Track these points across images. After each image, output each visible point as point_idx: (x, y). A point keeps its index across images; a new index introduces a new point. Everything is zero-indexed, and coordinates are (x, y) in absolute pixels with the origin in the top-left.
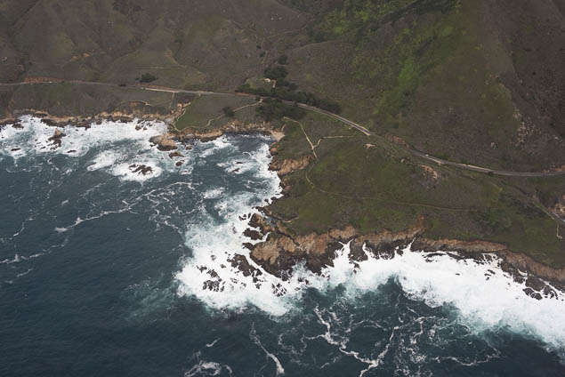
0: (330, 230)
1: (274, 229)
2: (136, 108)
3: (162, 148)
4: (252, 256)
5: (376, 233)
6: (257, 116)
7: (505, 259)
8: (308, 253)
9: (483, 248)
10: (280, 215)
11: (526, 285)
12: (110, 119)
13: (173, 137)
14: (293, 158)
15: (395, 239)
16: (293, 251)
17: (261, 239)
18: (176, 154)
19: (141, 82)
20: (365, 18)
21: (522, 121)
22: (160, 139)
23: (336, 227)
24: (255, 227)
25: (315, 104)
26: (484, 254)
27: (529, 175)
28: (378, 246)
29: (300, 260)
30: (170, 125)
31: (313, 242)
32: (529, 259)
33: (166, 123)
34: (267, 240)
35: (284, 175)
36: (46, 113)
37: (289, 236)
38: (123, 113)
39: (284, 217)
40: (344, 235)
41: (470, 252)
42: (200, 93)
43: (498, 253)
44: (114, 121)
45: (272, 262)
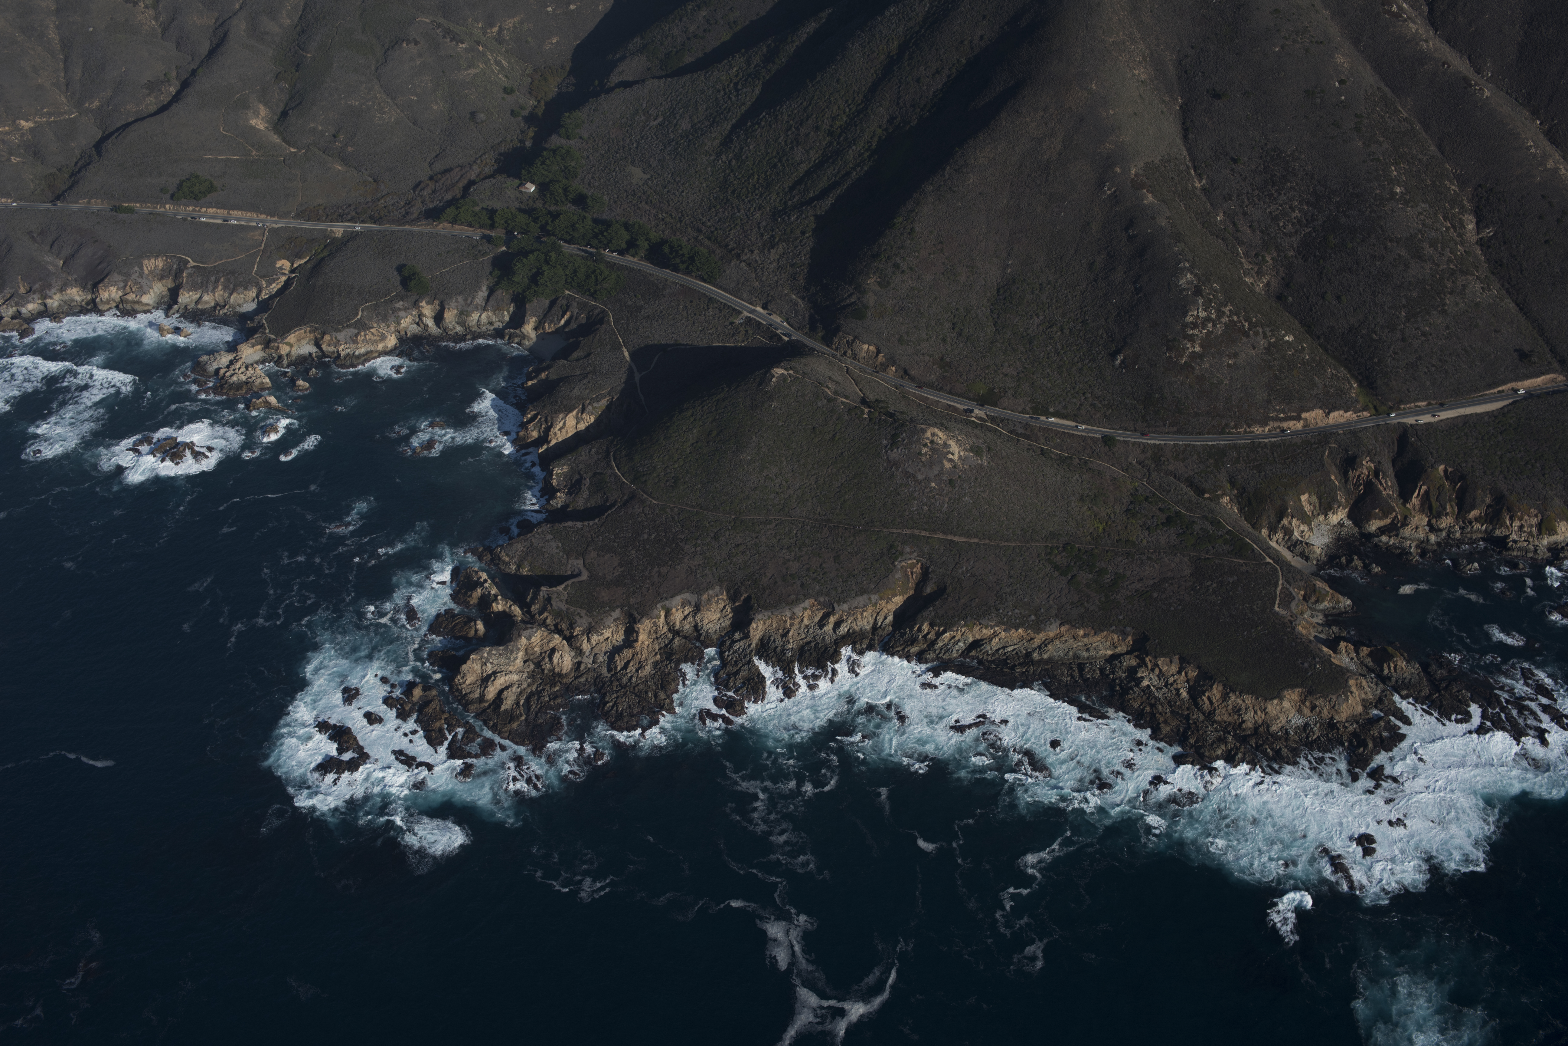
0: (667, 610)
1: (517, 611)
2: (162, 276)
3: (228, 387)
4: (455, 691)
6: (493, 289)
8: (606, 673)
9: (1078, 646)
11: (1181, 744)
12: (90, 306)
13: (261, 354)
14: (582, 409)
15: (843, 629)
16: (565, 668)
17: (481, 640)
19: (176, 197)
21: (1198, 292)
22: (225, 361)
24: (468, 606)
25: (654, 254)
27: (1213, 441)
28: (795, 654)
37: (558, 630)
38: (125, 288)
40: (707, 621)
41: (1041, 659)
42: (340, 227)
43: (1117, 661)
45: (508, 701)
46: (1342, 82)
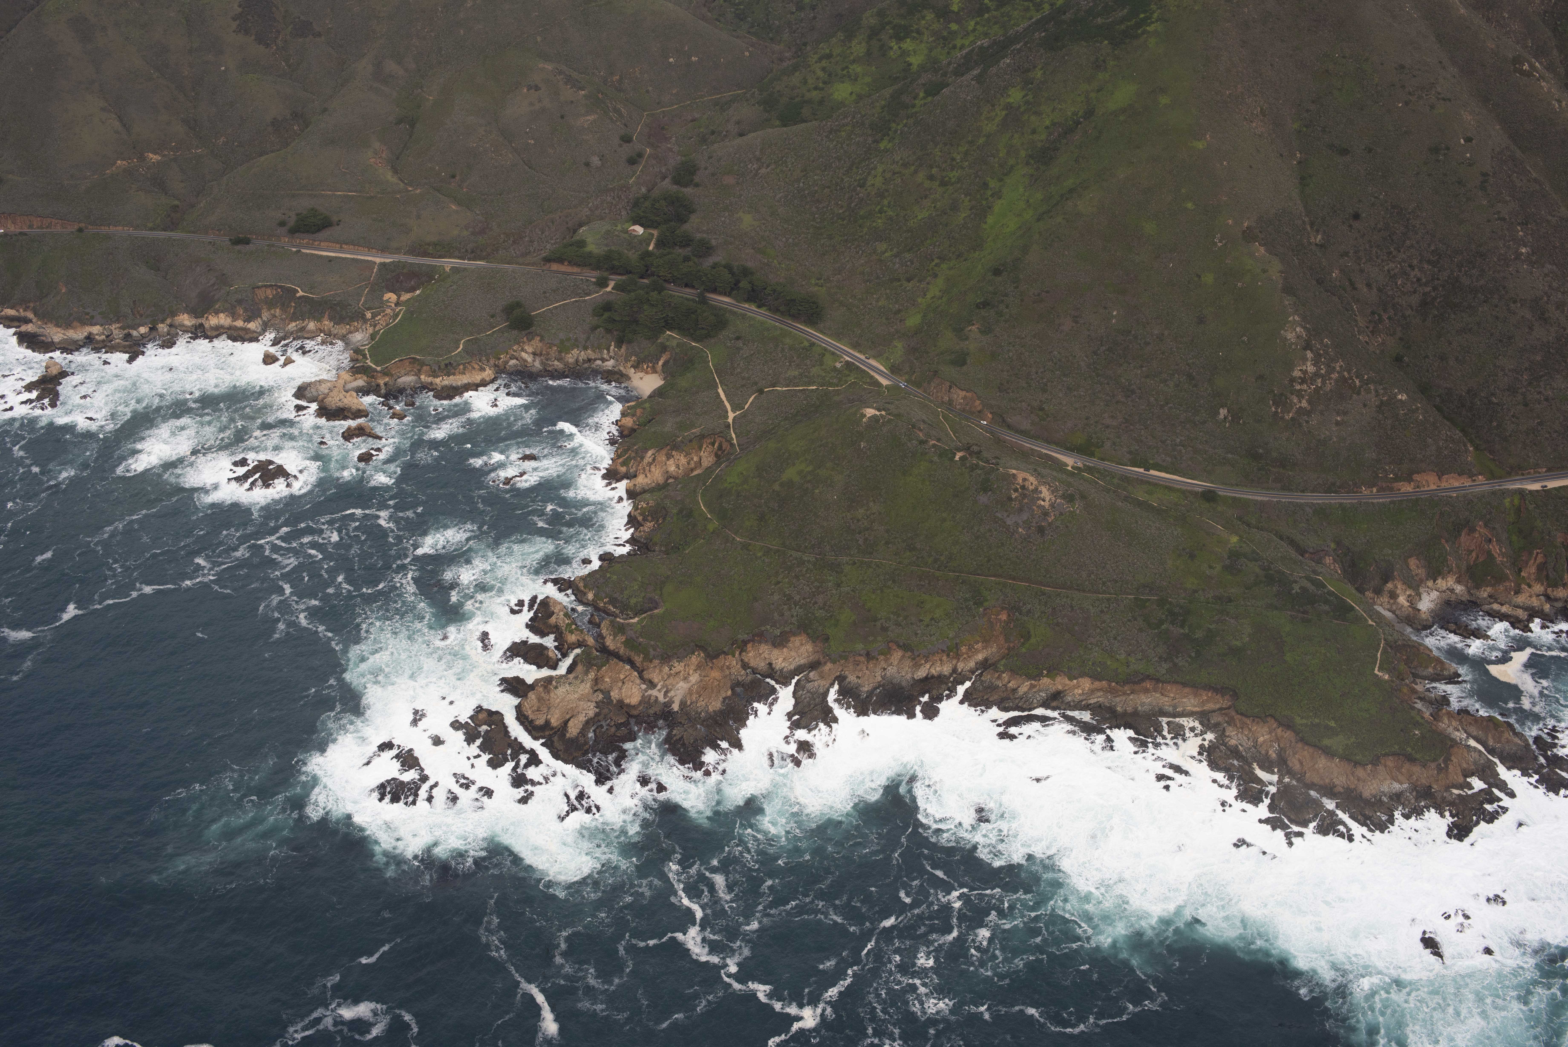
0: (743, 647)
1: (591, 641)
2: (271, 304)
3: (327, 412)
4: (521, 717)
5: (869, 656)
6: (594, 328)
7: (1222, 736)
8: (676, 707)
9: (1165, 702)
10: (613, 601)
11: (1271, 808)
12: (199, 333)
13: (360, 382)
14: (670, 445)
15: (921, 673)
16: (634, 700)
17: (554, 667)
18: (360, 431)
19: (293, 231)
20: (916, 61)
21: (1308, 346)
22: (324, 388)
23: (759, 637)
24: (542, 634)
25: (755, 296)
26: (1164, 720)
27: (1318, 499)
28: (870, 694)
29: (651, 727)
30: (357, 351)
31: (694, 678)
32: (1288, 734)
33: (347, 344)
34: (570, 670)
35: (644, 491)
36: (30, 315)
37: (631, 662)
38: (235, 317)
39: (624, 608)
40: (782, 659)
41: (1125, 714)
42: (448, 263)
43: (1205, 718)
44: (211, 339)
45: (573, 729)
46: (1468, 140)
